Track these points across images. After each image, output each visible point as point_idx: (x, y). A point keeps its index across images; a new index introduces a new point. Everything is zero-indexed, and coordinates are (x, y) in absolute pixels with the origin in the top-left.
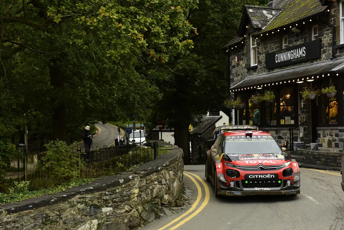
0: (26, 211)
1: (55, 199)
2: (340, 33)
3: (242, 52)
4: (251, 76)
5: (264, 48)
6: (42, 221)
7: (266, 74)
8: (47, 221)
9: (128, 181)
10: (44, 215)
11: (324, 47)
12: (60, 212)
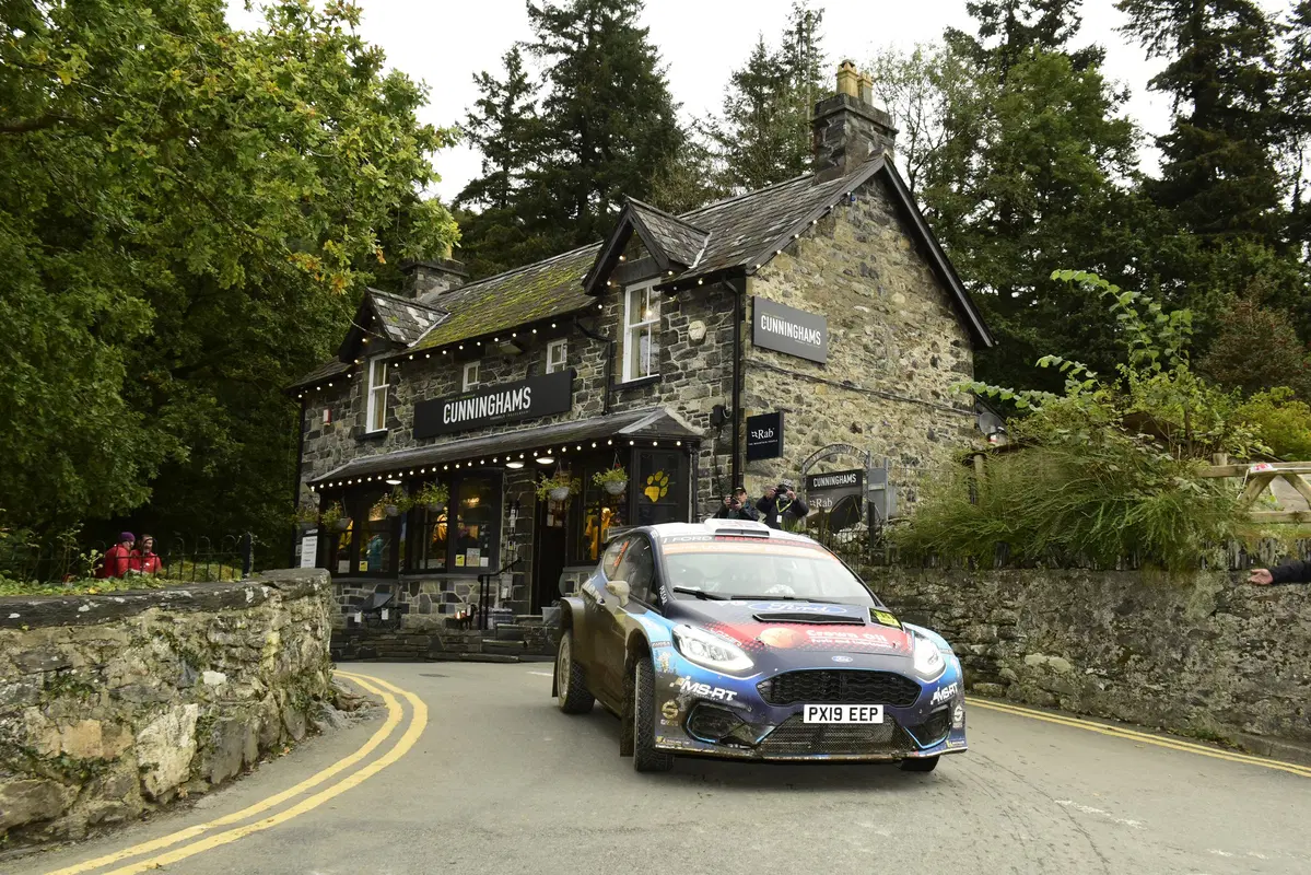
1: (91, 604)
2: (624, 359)
3: (344, 400)
4: (368, 456)
5: (410, 391)
6: (46, 677)
7: (411, 451)
8: (61, 681)
9: (259, 600)
10: (55, 659)
11: (580, 387)
12: (102, 657)
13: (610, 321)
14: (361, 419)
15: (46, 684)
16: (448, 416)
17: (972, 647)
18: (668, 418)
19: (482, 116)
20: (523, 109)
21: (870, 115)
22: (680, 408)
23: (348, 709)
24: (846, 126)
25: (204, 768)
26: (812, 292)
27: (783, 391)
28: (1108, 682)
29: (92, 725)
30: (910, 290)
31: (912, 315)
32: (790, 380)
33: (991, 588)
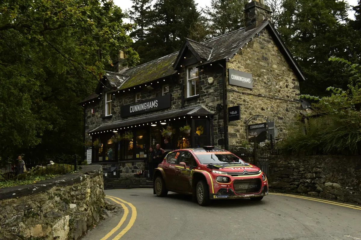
0: (10, 200)
1: (36, 188)
2: (187, 90)
3: (98, 106)
4: (106, 124)
5: (119, 103)
6: (24, 213)
7: (120, 122)
8: (29, 213)
9: (84, 179)
10: (27, 206)
11: (174, 100)
12: (40, 204)
13: (182, 78)
14: (104, 112)
15: (25, 215)
16: (132, 110)
17: (307, 180)
18: (203, 109)
19: (134, 11)
20: (147, 8)
21: (263, 7)
22: (206, 105)
23: (111, 210)
24: (256, 12)
25: (72, 235)
26: (247, 66)
27: (239, 98)
28: (353, 191)
29: (39, 226)
30: (278, 63)
31: (279, 71)
32: (241, 95)
33: (313, 162)
